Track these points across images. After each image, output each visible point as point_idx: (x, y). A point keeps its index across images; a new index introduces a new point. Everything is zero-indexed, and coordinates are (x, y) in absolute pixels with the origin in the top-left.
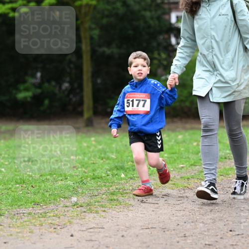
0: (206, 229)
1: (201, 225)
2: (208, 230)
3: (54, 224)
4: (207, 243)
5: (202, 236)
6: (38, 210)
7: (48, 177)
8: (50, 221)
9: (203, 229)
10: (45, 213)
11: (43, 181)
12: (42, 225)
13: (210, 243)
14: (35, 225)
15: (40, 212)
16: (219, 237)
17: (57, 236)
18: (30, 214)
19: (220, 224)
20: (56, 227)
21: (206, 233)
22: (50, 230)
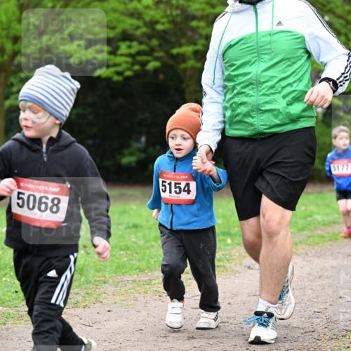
0: (314, 296)
1: (310, 291)
2: (317, 296)
3: (159, 292)
4: (316, 310)
5: (311, 303)
6: (143, 278)
7: (153, 243)
8: (155, 289)
9: (311, 296)
10: (150, 280)
11: (148, 248)
12: (146, 293)
13: (319, 311)
14: (140, 293)
15: (145, 279)
16: (328, 304)
17: (163, 304)
18: (134, 281)
19: (330, 291)
20: (161, 294)
21: (314, 300)
22: (155, 298)
